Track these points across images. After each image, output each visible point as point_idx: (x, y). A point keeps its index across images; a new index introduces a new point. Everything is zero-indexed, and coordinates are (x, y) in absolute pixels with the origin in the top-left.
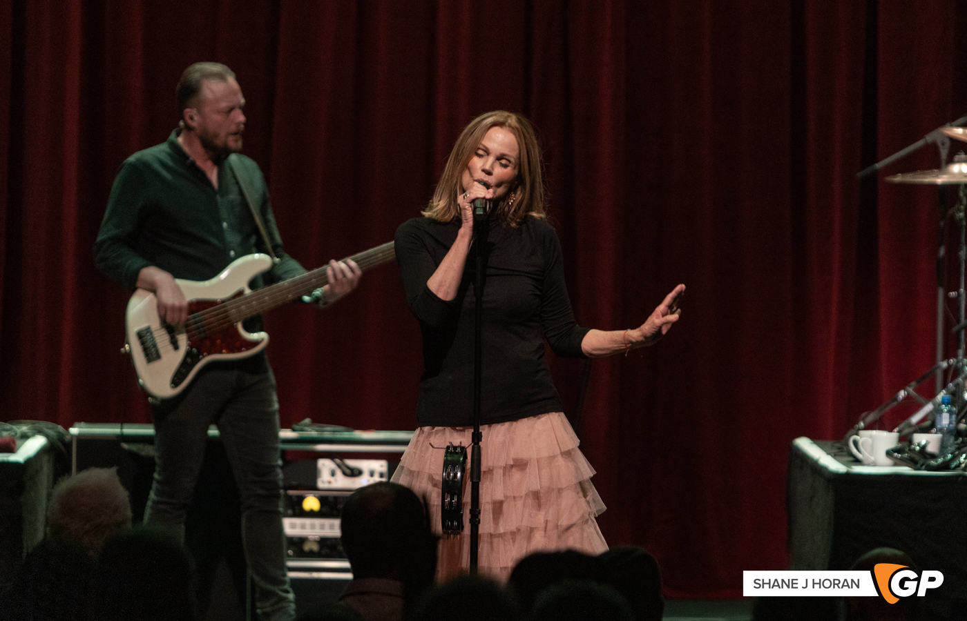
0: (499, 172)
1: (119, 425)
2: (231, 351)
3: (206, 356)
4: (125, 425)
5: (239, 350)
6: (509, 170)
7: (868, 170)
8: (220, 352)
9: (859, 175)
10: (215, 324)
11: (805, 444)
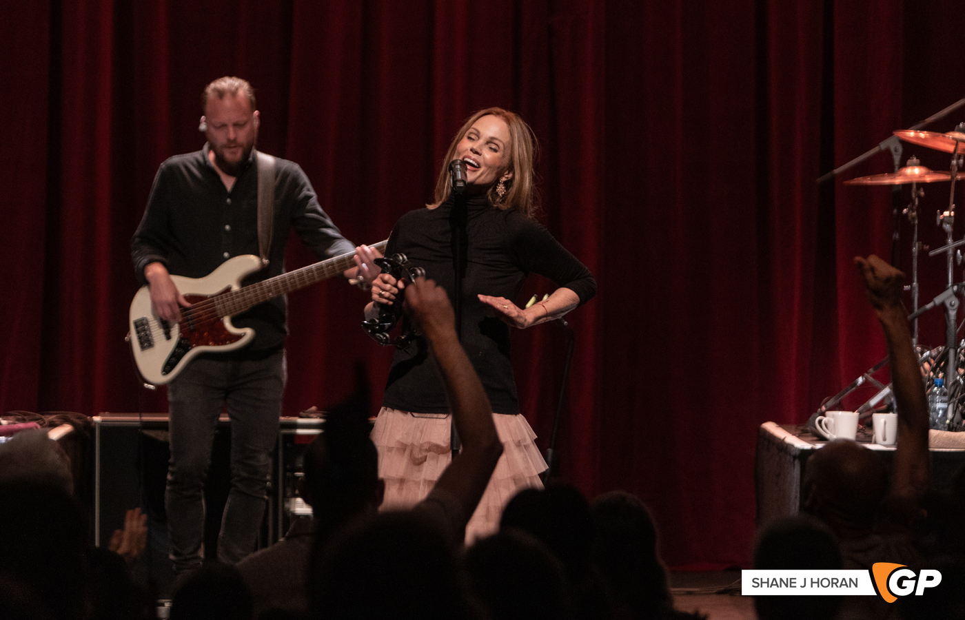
0: (488, 155)
1: (138, 414)
2: (217, 343)
3: (195, 346)
4: (143, 414)
5: (223, 343)
6: (498, 154)
7: (828, 175)
8: (207, 344)
9: (819, 180)
10: (204, 317)
11: (771, 427)
